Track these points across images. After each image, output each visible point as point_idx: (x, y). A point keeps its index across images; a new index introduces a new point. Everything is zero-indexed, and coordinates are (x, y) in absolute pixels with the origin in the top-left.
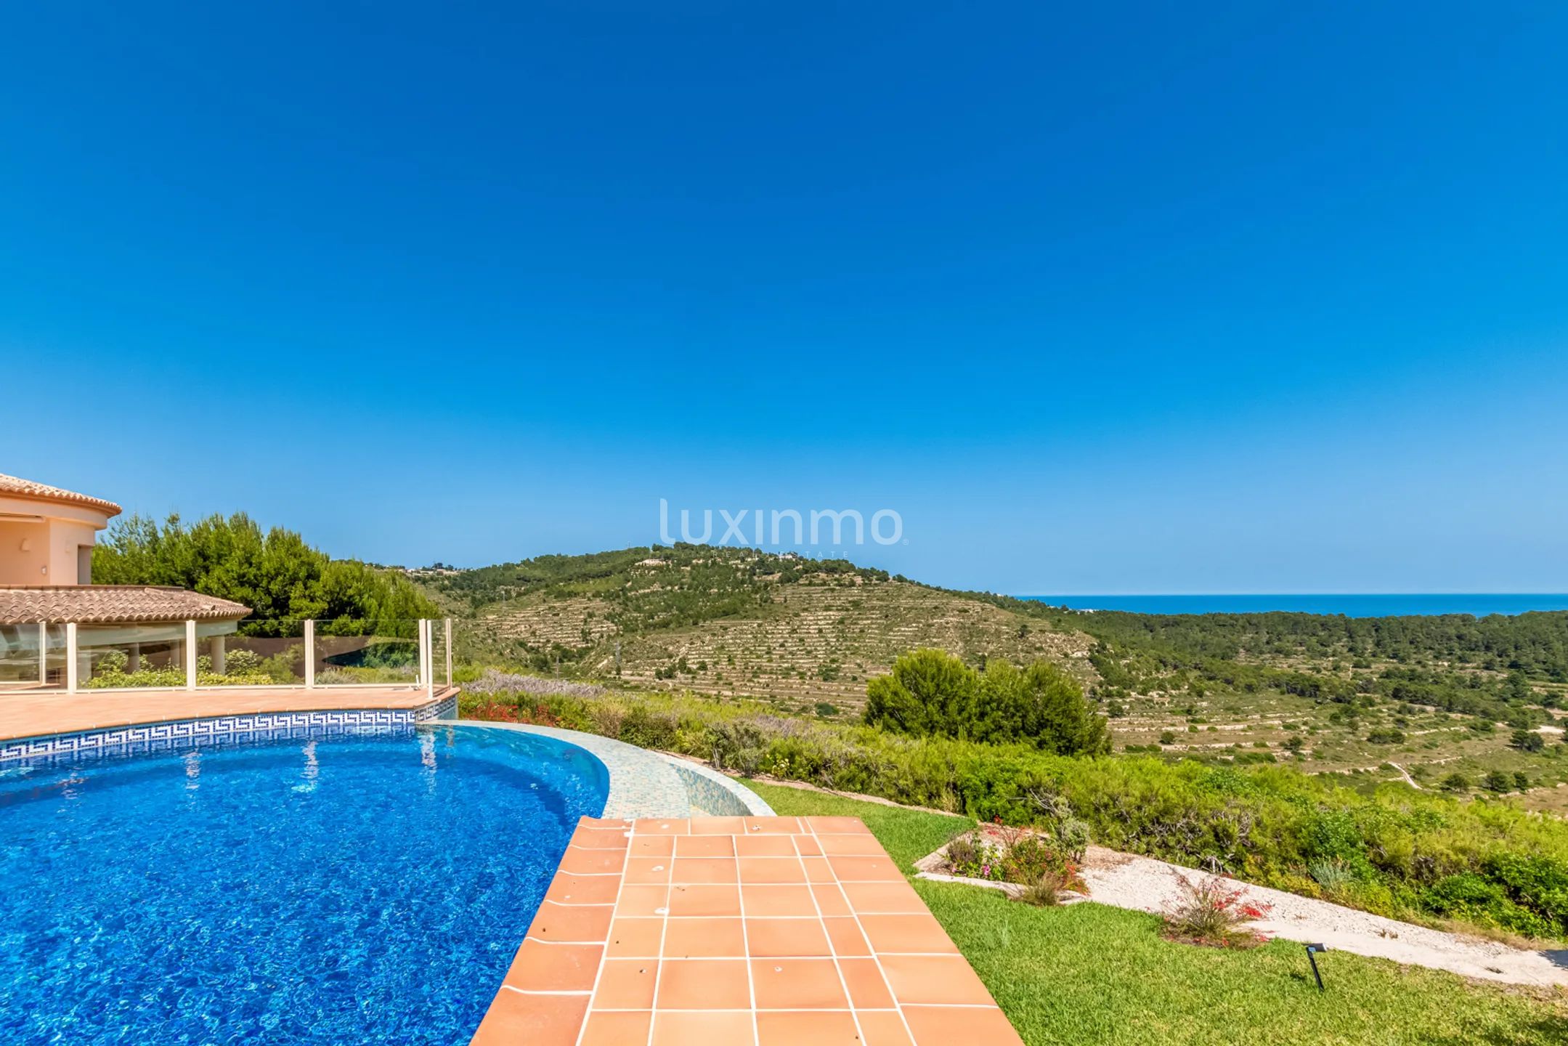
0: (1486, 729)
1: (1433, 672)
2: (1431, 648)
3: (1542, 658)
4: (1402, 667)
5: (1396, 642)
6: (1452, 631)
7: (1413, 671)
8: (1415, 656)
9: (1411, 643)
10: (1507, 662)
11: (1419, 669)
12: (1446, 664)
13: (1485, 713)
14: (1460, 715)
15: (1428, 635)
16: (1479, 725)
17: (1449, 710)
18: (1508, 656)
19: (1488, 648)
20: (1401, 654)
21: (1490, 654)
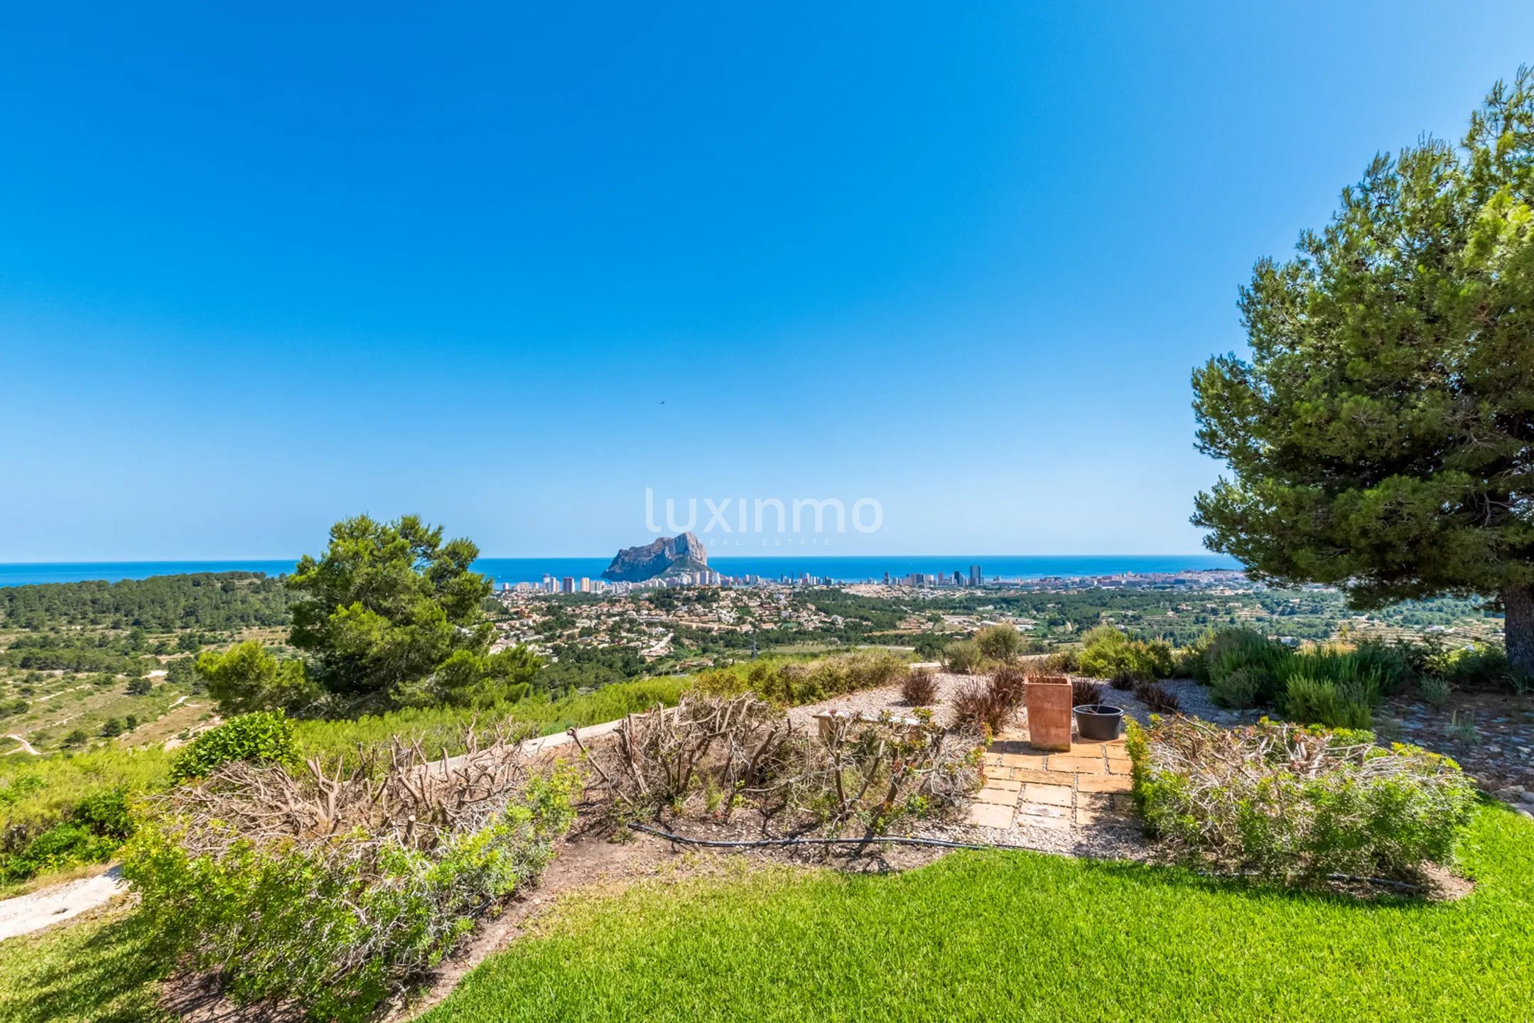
0: (108, 682)
1: (66, 637)
2: (66, 614)
3: (158, 614)
4: (35, 636)
5: (31, 611)
6: (87, 597)
7: (45, 638)
8: (49, 623)
9: (47, 610)
10: (131, 620)
11: (52, 635)
12: (79, 628)
13: (109, 668)
14: (86, 674)
15: (65, 603)
16: (102, 680)
17: (77, 671)
18: (132, 615)
19: (117, 610)
20: (35, 623)
21: (118, 615)
